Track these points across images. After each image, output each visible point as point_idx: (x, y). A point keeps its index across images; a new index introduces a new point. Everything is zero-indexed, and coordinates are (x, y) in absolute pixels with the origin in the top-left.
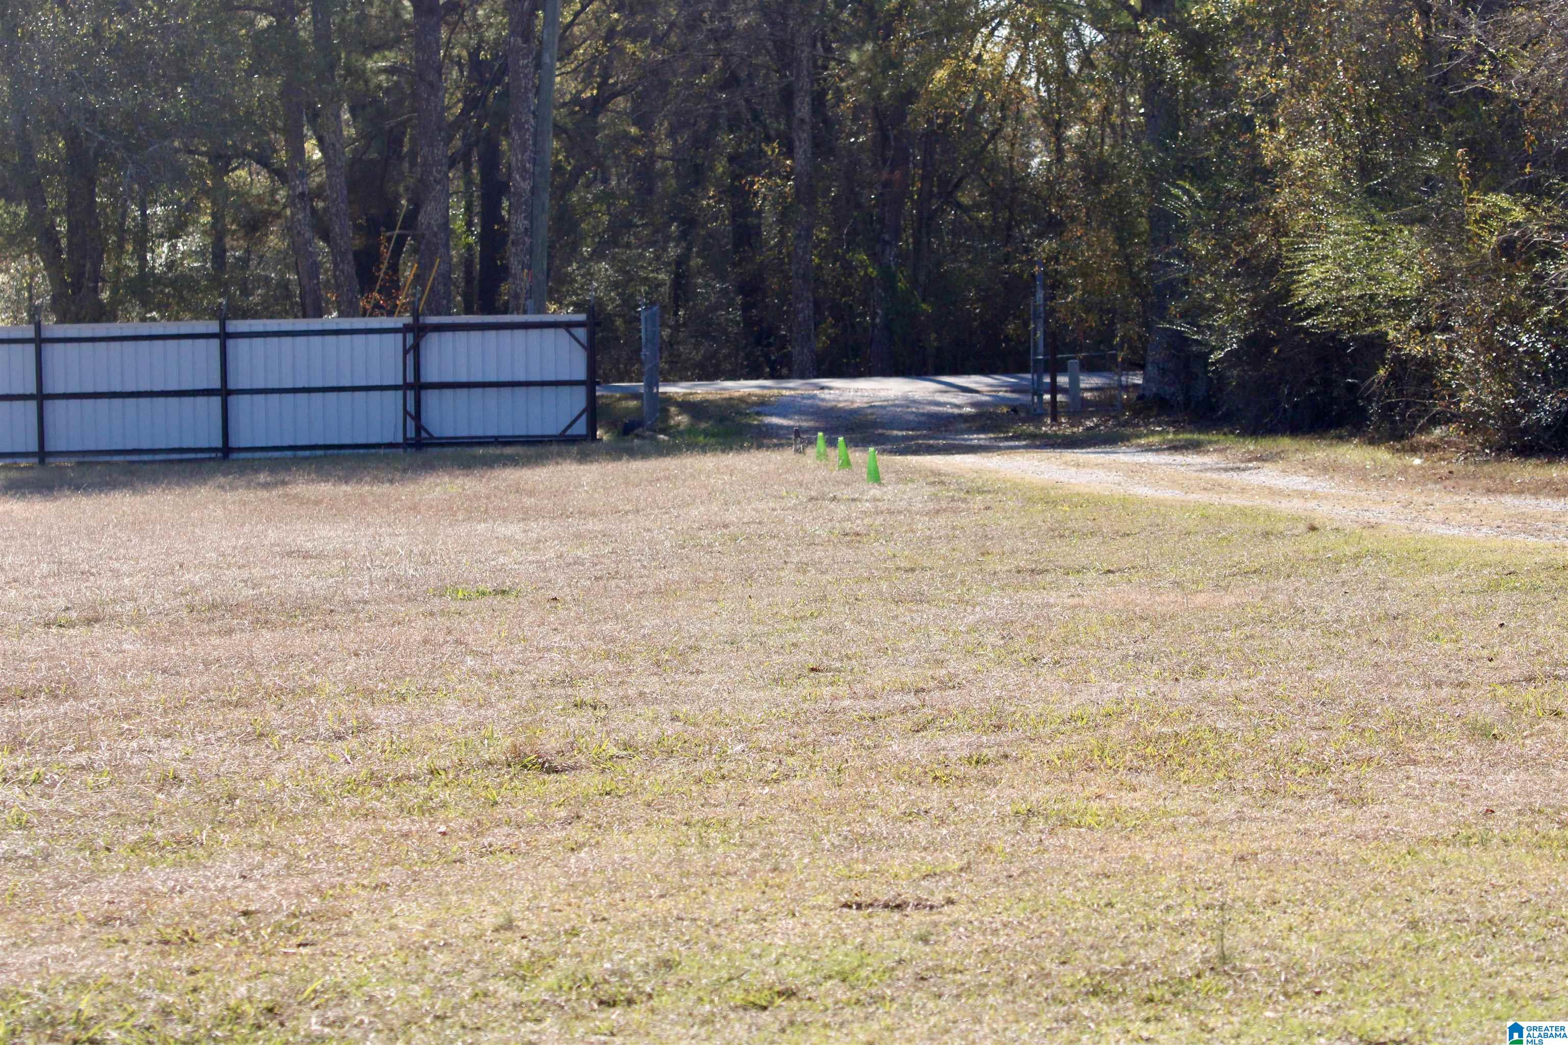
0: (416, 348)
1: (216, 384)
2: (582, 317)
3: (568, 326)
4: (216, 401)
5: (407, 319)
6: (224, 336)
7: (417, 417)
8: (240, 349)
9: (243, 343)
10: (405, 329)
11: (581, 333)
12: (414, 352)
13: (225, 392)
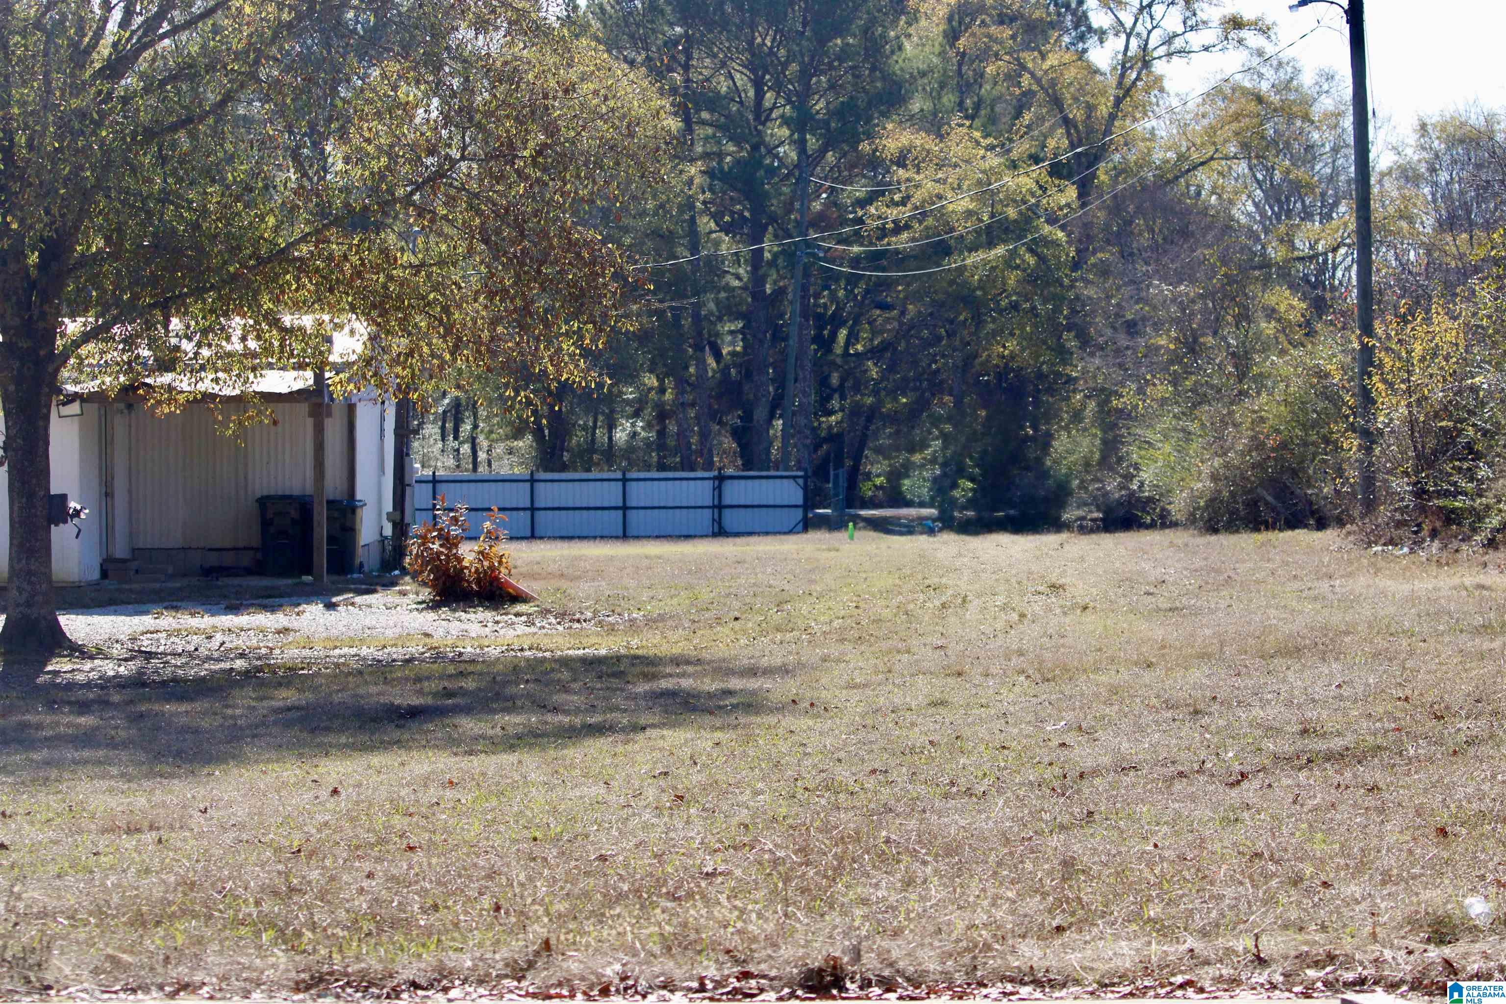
0: (720, 488)
1: (621, 504)
2: (801, 473)
3: (794, 478)
4: (620, 512)
5: (716, 473)
6: (624, 480)
7: (720, 524)
8: (632, 486)
9: (634, 484)
10: (714, 478)
11: (801, 481)
12: (718, 490)
13: (625, 508)
